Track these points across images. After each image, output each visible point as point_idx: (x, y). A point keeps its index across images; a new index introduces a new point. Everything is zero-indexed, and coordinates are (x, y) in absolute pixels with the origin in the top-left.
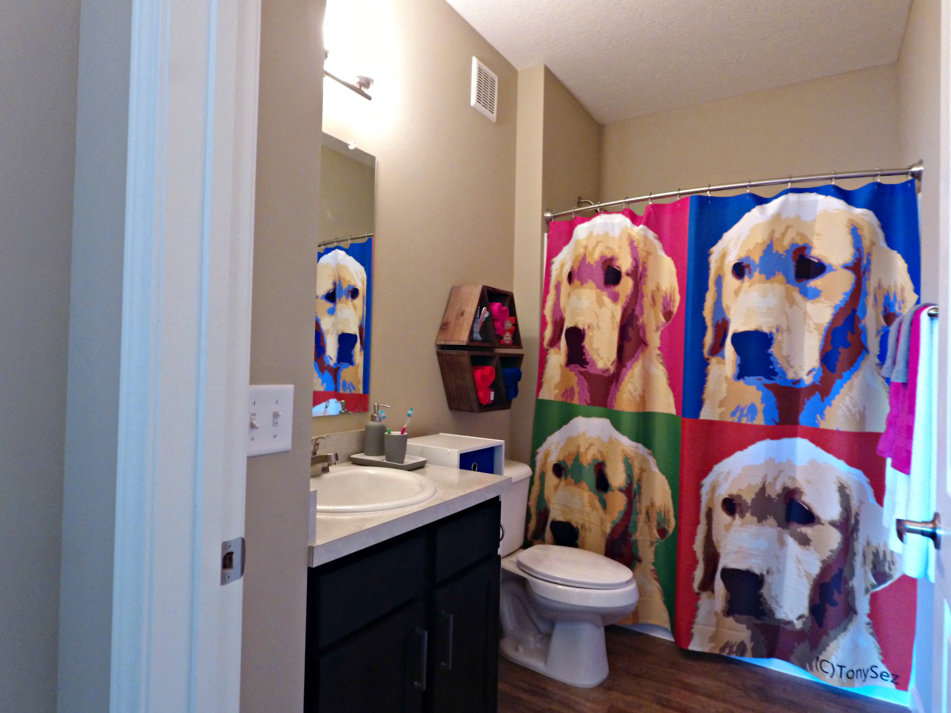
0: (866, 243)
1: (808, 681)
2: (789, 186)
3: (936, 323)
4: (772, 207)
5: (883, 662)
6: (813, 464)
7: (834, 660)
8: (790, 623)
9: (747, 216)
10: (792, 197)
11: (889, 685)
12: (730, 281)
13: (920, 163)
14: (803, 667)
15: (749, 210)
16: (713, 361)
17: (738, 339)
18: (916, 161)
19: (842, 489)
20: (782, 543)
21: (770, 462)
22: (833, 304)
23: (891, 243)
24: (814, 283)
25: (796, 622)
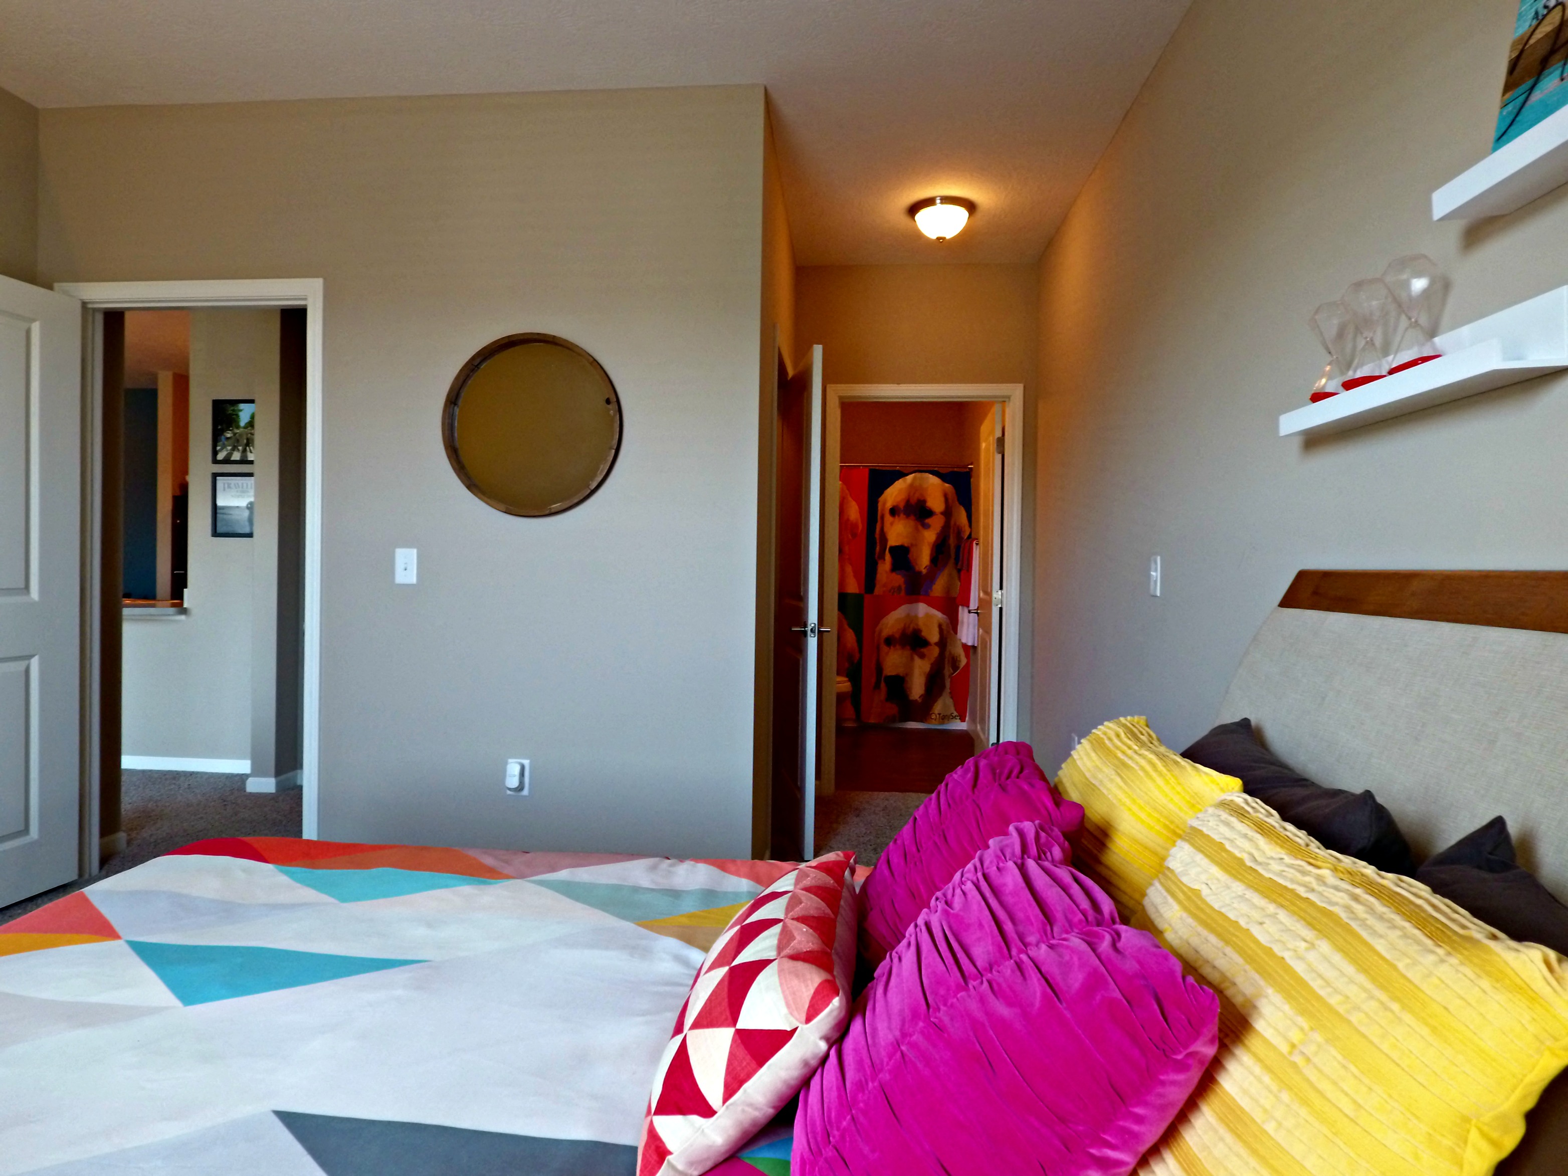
0: (950, 501)
1: (924, 729)
2: (916, 469)
3: (978, 547)
4: (910, 478)
5: (956, 710)
6: (928, 616)
7: (936, 712)
8: (916, 700)
9: (897, 483)
10: (918, 475)
11: (958, 721)
12: (888, 518)
13: (971, 464)
14: (922, 721)
15: (898, 480)
16: (880, 562)
17: (893, 549)
18: (970, 463)
19: (940, 626)
20: (912, 659)
21: (908, 615)
22: (936, 532)
23: (961, 503)
24: (929, 521)
25: (919, 699)
